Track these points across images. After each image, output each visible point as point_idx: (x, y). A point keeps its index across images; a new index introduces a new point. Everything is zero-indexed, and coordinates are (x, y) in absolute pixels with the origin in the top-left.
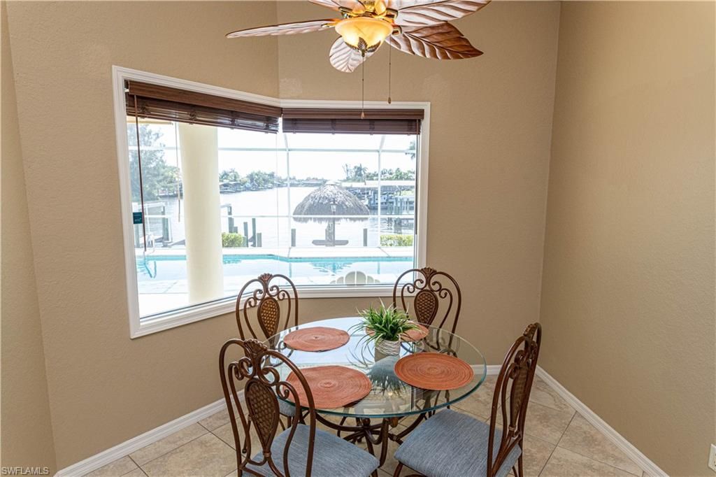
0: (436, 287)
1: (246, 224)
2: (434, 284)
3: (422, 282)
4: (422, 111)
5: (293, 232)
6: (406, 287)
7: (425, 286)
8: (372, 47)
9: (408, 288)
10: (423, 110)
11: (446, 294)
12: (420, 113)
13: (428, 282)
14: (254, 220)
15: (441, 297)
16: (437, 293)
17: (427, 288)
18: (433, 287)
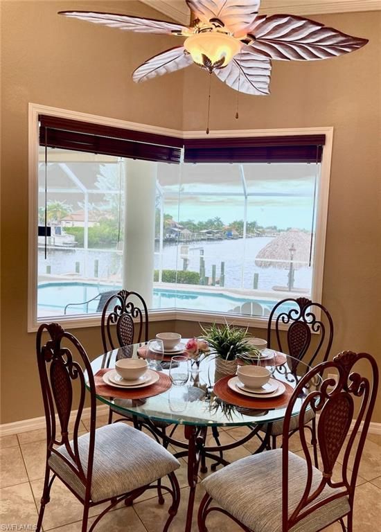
0: (309, 319)
1: (214, 267)
2: (308, 315)
3: (297, 312)
4: (323, 137)
5: (256, 276)
6: (281, 319)
7: (299, 318)
8: (217, 63)
9: (283, 318)
10: (324, 135)
11: (318, 327)
12: (321, 139)
13: (302, 314)
14: (223, 264)
15: (313, 329)
16: (310, 326)
17: (301, 319)
18: (307, 318)
